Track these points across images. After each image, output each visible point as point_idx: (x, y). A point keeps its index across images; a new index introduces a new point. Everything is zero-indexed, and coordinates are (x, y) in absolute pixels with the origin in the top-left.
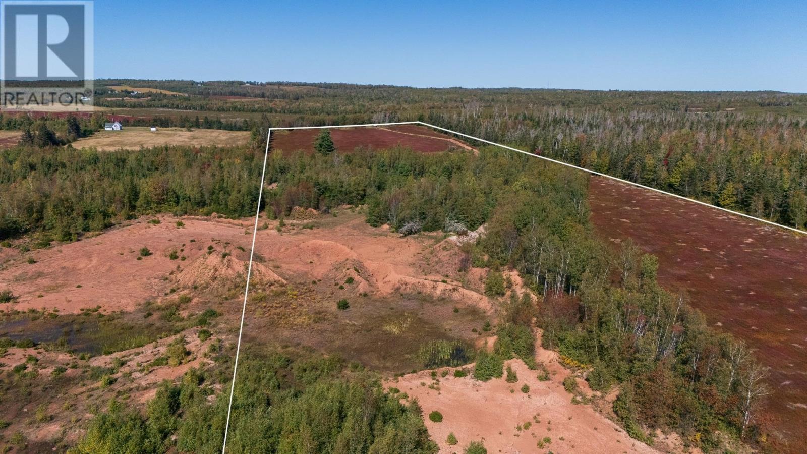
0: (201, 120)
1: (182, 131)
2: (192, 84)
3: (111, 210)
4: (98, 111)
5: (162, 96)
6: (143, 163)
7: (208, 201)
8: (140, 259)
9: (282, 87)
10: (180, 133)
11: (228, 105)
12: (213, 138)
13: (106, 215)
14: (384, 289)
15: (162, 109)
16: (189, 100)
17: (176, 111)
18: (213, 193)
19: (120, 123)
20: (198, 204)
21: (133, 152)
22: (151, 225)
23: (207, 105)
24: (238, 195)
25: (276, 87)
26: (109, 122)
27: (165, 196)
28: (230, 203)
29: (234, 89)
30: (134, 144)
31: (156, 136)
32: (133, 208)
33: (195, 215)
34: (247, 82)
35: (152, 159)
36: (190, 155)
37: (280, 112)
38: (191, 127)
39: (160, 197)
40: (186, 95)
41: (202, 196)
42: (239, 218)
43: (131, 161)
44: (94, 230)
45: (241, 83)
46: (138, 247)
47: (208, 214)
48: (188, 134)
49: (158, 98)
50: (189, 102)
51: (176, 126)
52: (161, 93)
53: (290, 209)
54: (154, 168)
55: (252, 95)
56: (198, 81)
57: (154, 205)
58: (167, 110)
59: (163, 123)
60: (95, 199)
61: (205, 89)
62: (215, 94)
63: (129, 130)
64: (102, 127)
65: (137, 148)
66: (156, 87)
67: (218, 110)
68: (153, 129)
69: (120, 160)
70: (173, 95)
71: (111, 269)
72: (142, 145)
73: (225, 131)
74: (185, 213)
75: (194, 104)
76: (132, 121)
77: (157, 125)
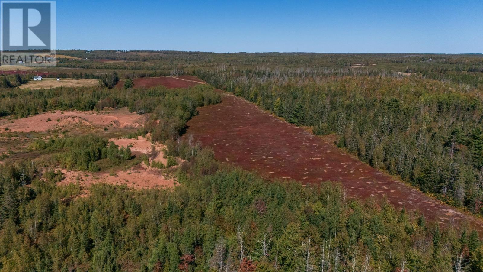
0: (83, 74)
1: (73, 80)
2: (85, 52)
3: (37, 109)
4: (29, 70)
5: (66, 60)
6: (50, 94)
7: (74, 106)
8: (47, 121)
9: (138, 53)
10: (72, 81)
11: (102, 65)
12: (88, 83)
13: (35, 110)
14: (122, 126)
15: (65, 68)
16: (81, 63)
17: (73, 69)
18: (76, 103)
19: (41, 76)
20: (70, 107)
21: (46, 89)
22: (52, 114)
23: (90, 65)
24: (84, 103)
25: (135, 53)
26: (35, 76)
27: (57, 104)
28: (81, 106)
29: (109, 55)
30: (48, 87)
31: (59, 83)
32: (46, 108)
33: (68, 110)
34: (118, 51)
35: (55, 92)
36: (71, 90)
37: (130, 69)
38: (77, 78)
39: (56, 104)
40: (80, 59)
41: (71, 104)
42: (84, 111)
43: (46, 93)
44: (32, 114)
45: (115, 51)
46: (47, 119)
47: (73, 110)
48: (76, 81)
49: (64, 61)
50: (80, 64)
51: (70, 77)
52: (66, 58)
53: (103, 108)
54: (55, 95)
55: (119, 59)
56: (89, 50)
57: (53, 107)
58: (68, 68)
59: (63, 76)
60: (31, 105)
61: (92, 55)
62: (97, 58)
63: (45, 80)
64: (32, 79)
65: (49, 88)
66: (63, 54)
67: (97, 68)
68: (58, 79)
69: (41, 93)
70: (72, 60)
71: (38, 124)
72: (51, 87)
73: (95, 80)
74: (65, 110)
75: (83, 65)
76: (47, 75)
77: (60, 77)
